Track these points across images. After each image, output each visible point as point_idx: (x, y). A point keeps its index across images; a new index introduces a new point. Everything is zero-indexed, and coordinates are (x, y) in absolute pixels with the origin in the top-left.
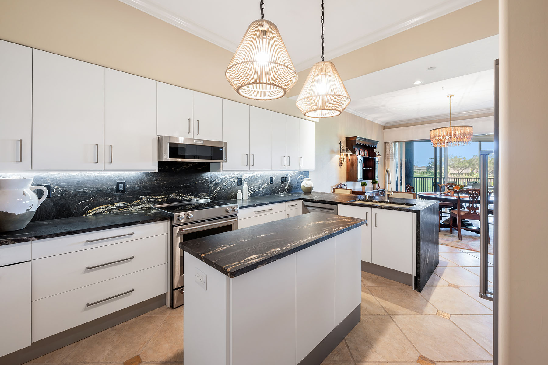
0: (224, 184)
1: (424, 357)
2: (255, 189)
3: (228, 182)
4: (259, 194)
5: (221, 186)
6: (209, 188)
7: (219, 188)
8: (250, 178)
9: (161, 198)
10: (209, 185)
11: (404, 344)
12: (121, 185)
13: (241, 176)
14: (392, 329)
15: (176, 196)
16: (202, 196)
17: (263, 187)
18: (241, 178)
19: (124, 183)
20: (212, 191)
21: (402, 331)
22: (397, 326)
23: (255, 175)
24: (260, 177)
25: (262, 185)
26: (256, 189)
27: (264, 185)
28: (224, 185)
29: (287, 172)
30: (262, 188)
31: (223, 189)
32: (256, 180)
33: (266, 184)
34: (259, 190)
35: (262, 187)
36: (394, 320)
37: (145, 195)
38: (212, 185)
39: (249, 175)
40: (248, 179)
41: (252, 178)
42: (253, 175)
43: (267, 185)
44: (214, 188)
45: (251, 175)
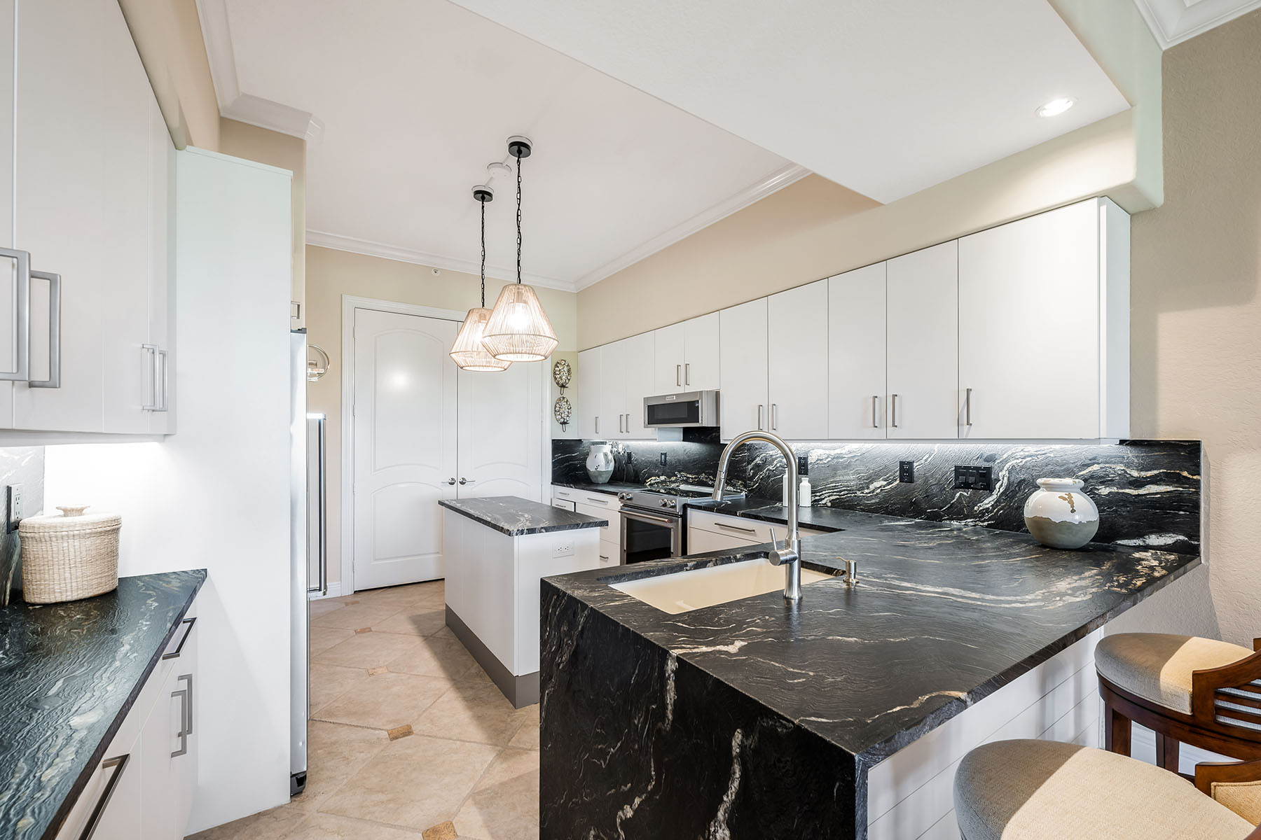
0: (771, 467)
1: (407, 735)
2: (844, 490)
3: (778, 465)
4: (858, 505)
5: (765, 471)
6: (745, 471)
7: (761, 475)
8: (829, 459)
9: (692, 478)
10: (745, 466)
11: (441, 730)
12: (663, 456)
13: (807, 453)
14: (474, 732)
15: (706, 478)
16: (735, 484)
17: (872, 487)
18: (806, 459)
19: (665, 454)
20: (751, 479)
21: (461, 741)
22: (475, 742)
23: (843, 452)
24: (862, 458)
25: (872, 482)
26: (847, 490)
27: (877, 484)
28: (771, 470)
29: (988, 449)
30: (866, 491)
31: (769, 477)
32: (847, 466)
33: (885, 483)
34: (859, 493)
35: (868, 488)
36: (489, 747)
37: (679, 472)
38: (750, 467)
39: (827, 452)
40: (825, 462)
41: (836, 460)
42: (838, 451)
43: (888, 484)
44: (753, 473)
45: (833, 453)
